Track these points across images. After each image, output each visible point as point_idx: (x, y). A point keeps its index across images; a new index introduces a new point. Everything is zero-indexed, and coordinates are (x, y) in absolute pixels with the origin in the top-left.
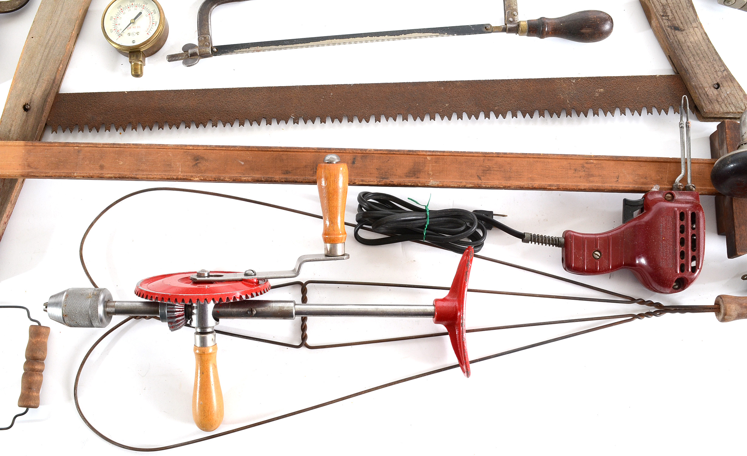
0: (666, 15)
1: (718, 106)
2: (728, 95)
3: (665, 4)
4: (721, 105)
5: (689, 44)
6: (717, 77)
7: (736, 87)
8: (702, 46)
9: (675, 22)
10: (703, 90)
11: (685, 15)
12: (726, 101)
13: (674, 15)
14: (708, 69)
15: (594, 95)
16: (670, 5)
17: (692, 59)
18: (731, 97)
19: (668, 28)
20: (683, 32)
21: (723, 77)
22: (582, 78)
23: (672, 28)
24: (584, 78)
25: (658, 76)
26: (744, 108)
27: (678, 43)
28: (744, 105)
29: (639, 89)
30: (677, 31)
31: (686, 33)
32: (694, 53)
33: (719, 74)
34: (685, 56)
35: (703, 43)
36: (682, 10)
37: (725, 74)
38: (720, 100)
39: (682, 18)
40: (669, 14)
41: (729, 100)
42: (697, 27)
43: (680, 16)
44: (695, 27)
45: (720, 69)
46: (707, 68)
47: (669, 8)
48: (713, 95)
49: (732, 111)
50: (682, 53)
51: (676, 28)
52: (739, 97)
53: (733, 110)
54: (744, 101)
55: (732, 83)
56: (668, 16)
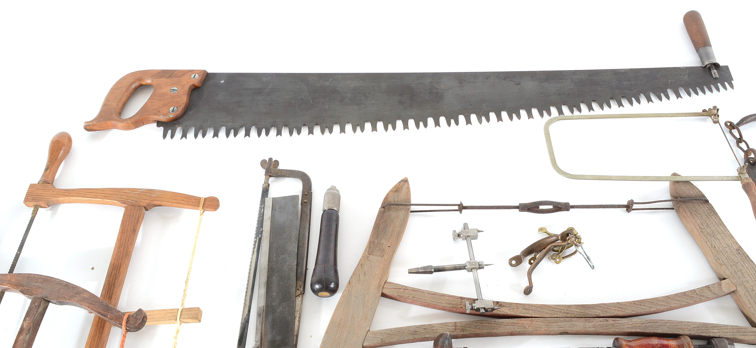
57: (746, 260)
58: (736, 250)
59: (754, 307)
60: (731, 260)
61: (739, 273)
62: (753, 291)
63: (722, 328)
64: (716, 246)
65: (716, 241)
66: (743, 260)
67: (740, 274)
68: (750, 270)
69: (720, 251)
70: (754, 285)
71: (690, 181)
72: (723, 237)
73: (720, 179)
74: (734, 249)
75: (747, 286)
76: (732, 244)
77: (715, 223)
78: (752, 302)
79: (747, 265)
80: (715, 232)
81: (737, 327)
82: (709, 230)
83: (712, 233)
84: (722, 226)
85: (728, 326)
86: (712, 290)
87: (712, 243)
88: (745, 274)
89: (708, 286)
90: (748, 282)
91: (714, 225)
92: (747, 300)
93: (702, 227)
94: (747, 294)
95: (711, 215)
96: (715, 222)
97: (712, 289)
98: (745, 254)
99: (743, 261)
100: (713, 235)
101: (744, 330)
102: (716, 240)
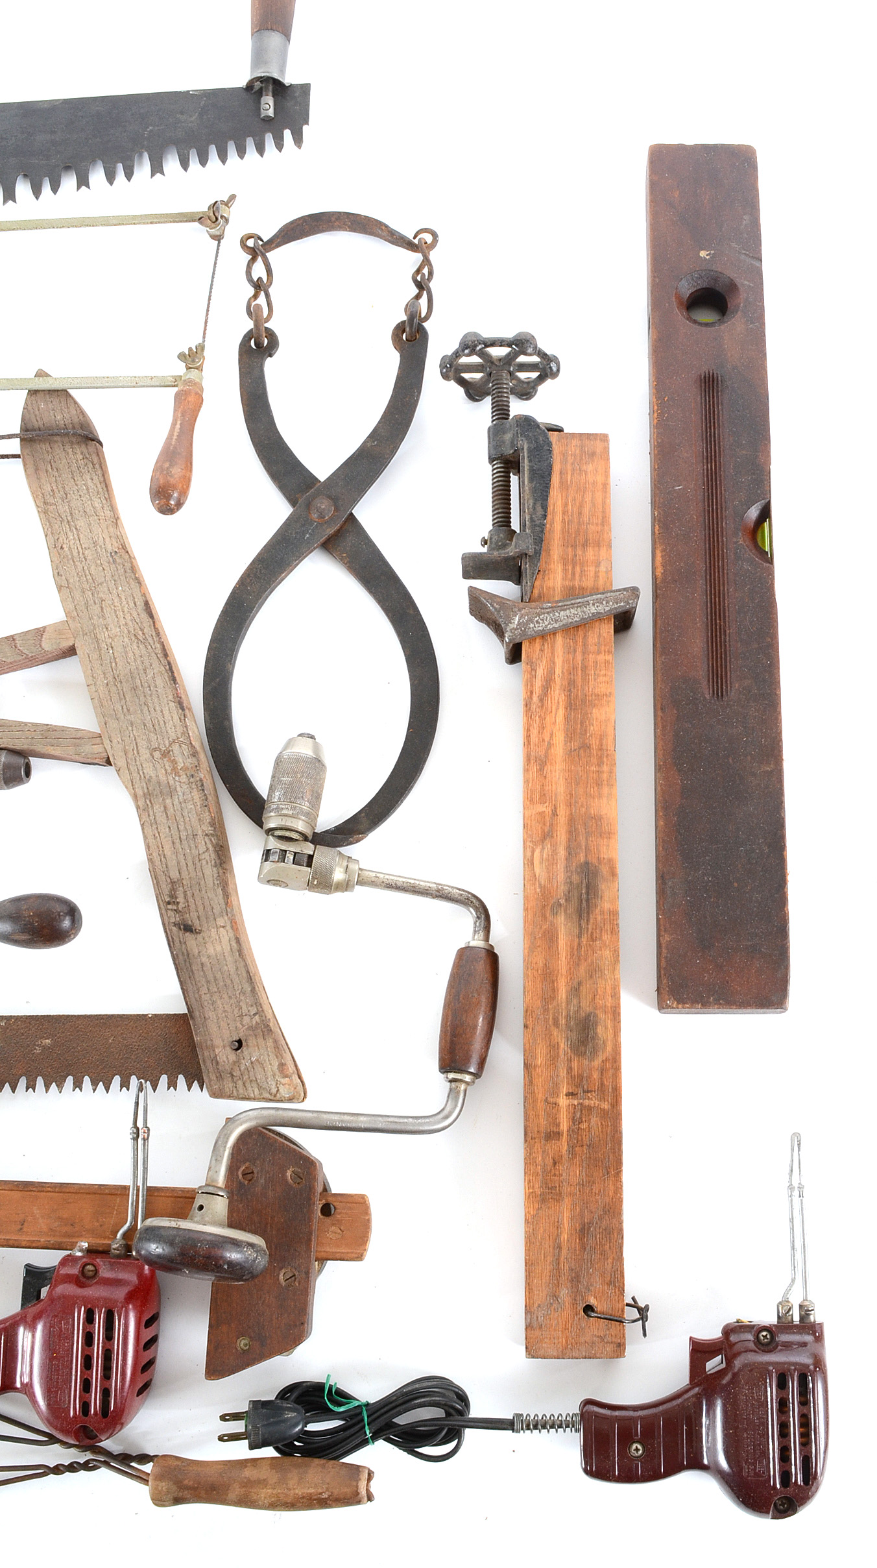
0: (174, 902)
1: (231, 1085)
2: (252, 1063)
3: (176, 880)
4: (236, 1083)
5: (204, 959)
6: (241, 1026)
7: (269, 1049)
8: (227, 965)
9: (188, 915)
10: (211, 1051)
11: (207, 903)
12: (247, 1076)
13: (188, 902)
14: (229, 1010)
15: (32, 1051)
16: (184, 882)
17: (204, 990)
18: (258, 1068)
19: (174, 928)
20: (199, 937)
21: (250, 1028)
22: (17, 1018)
23: (180, 928)
24: (22, 1017)
25: (150, 1016)
26: (274, 1091)
27: (186, 957)
28: (277, 1084)
29: (113, 1040)
30: (188, 933)
31: (204, 939)
32: (210, 977)
33: (246, 1020)
34: (194, 983)
35: (229, 959)
36: (204, 892)
37: (256, 1022)
38: (236, 1073)
39: (201, 908)
40: (181, 899)
41: (251, 1074)
42: (223, 927)
43: (199, 903)
44: (221, 926)
45: (249, 1011)
46: (227, 1007)
47: (181, 888)
48: (227, 1062)
49: (252, 1095)
50: (190, 977)
51: (188, 928)
52: (270, 1069)
53: (255, 1093)
54: (277, 1077)
55: (264, 1039)
56: (178, 903)
57: (123, 578)
58: (111, 553)
59: (98, 683)
60: (89, 577)
61: (95, 607)
62: (110, 648)
63: (10, 729)
64: (64, 546)
65: (70, 534)
66: (116, 578)
67: (95, 609)
68: (124, 599)
69: (70, 557)
70: (119, 634)
71: (68, 390)
72: (90, 525)
73: (132, 384)
74: (106, 551)
75: (101, 637)
76: (108, 539)
77: (85, 491)
78: (100, 672)
79: (120, 588)
80: (77, 511)
81: (45, 727)
82: (63, 508)
83: (69, 514)
84: (100, 498)
85: (26, 725)
86: (18, 645)
87: (58, 539)
88: (109, 609)
89: (12, 636)
90: (107, 628)
91: (80, 496)
92: (89, 668)
93: (51, 500)
94: (95, 656)
95: (83, 471)
96: (87, 489)
97: (18, 643)
98: (126, 564)
99: (115, 581)
100: (69, 518)
101: (57, 735)
102: (72, 531)
